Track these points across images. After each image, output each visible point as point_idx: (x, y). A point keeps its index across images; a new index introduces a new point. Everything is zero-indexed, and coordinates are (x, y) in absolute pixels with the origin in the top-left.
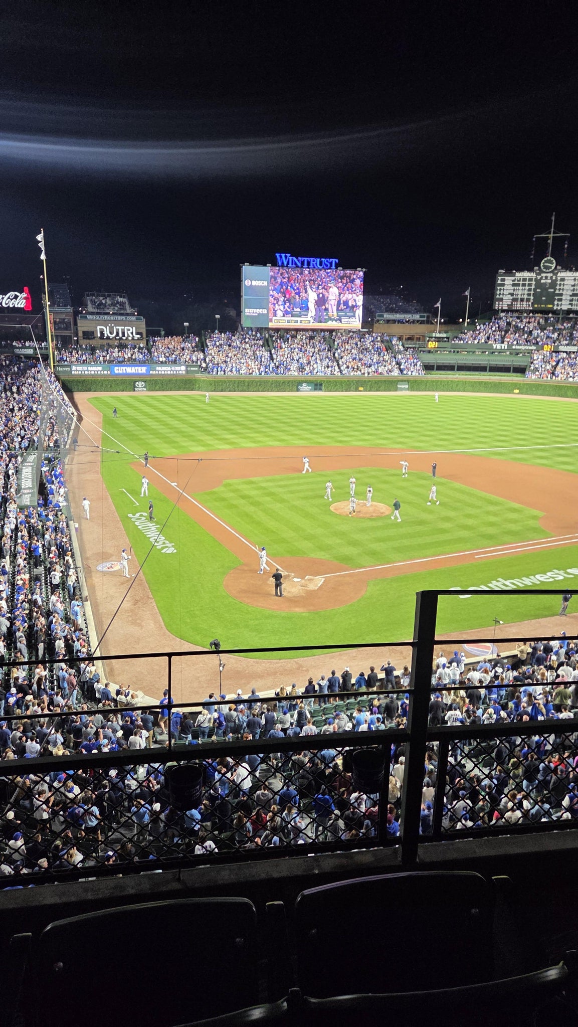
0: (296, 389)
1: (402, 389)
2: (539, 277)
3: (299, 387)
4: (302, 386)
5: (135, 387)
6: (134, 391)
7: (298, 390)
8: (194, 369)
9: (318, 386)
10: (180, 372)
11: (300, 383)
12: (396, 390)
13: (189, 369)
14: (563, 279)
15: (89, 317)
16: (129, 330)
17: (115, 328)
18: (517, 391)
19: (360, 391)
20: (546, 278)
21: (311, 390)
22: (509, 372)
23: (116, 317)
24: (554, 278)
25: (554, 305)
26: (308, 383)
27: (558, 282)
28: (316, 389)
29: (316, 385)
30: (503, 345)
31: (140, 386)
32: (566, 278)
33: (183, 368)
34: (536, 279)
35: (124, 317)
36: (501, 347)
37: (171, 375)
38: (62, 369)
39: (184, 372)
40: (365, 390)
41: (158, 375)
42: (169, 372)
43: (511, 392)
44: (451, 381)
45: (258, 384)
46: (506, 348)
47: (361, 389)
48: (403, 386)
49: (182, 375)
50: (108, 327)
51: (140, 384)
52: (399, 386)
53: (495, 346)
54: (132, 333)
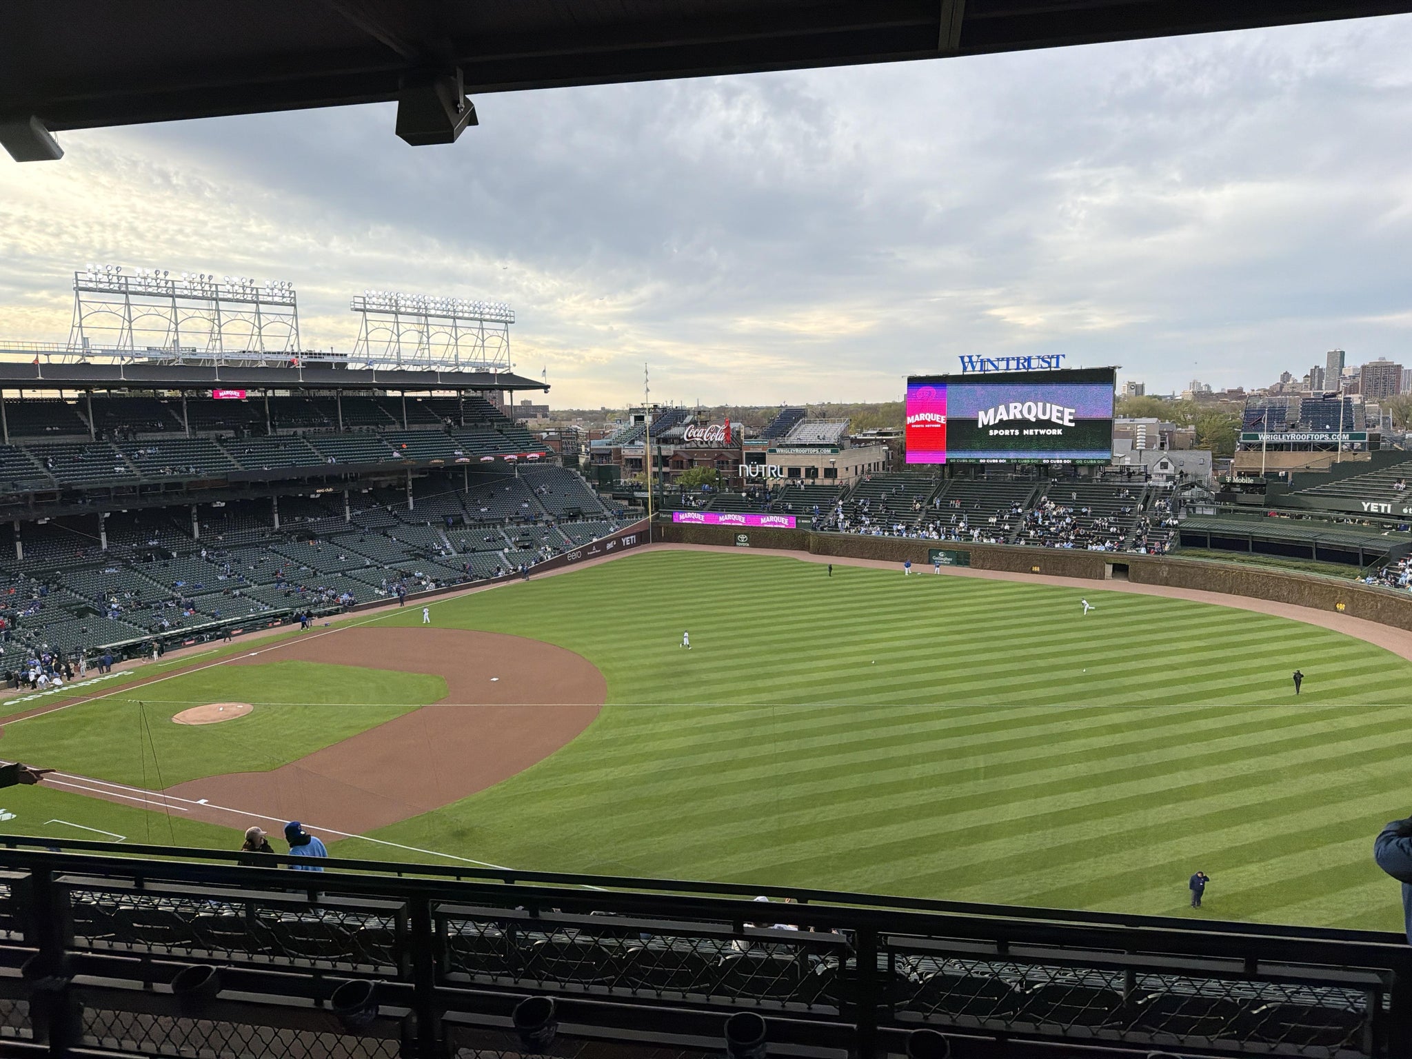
0: (926, 560)
3: (934, 558)
4: (938, 556)
5: (736, 541)
7: (930, 562)
9: (959, 558)
13: (799, 522)
15: (778, 450)
16: (773, 469)
19: (1033, 573)
21: (952, 564)
23: (808, 449)
26: (947, 551)
28: (958, 564)
29: (959, 555)
30: (1383, 506)
31: (742, 541)
35: (816, 450)
36: (1379, 508)
38: (664, 516)
39: (792, 526)
40: (1043, 573)
41: (763, 527)
46: (1389, 511)
51: (742, 537)
53: (1366, 506)
54: (776, 472)
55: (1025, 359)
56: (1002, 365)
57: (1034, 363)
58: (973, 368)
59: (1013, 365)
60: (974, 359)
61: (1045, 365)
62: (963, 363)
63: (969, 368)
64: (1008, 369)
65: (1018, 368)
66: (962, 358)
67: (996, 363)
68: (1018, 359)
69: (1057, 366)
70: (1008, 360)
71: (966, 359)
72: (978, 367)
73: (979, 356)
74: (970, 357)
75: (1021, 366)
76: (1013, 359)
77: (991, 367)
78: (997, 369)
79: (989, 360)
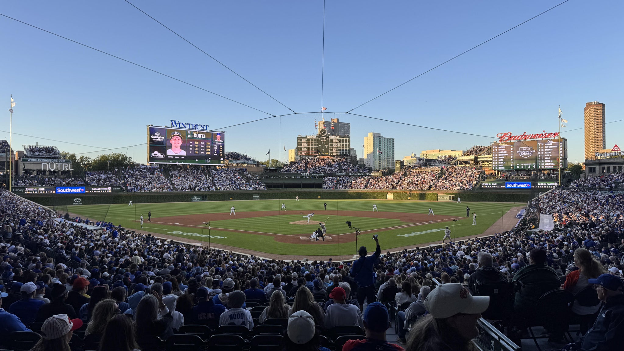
0: (190, 200)
1: (255, 198)
2: (319, 138)
3: (192, 199)
4: (194, 198)
5: (73, 202)
6: (73, 205)
7: (191, 200)
8: (118, 189)
9: (204, 197)
10: (108, 191)
11: (193, 196)
12: (252, 199)
13: (114, 189)
14: (332, 140)
15: (29, 160)
16: (66, 165)
17: (55, 164)
18: (319, 197)
19: (231, 200)
20: (323, 139)
21: (200, 200)
22: (313, 187)
24: (327, 139)
25: (329, 153)
26: (198, 195)
27: (330, 141)
28: (203, 200)
29: (203, 197)
30: (307, 174)
31: (77, 202)
32: (333, 139)
33: (110, 188)
34: (318, 140)
36: (306, 174)
37: (100, 193)
38: (17, 190)
39: (110, 191)
40: (233, 200)
41: (91, 193)
42: (99, 191)
43: (317, 198)
44: (283, 193)
45: (165, 197)
47: (231, 199)
48: (256, 197)
49: (109, 193)
50: (50, 164)
51: (77, 200)
52: (254, 197)
53: (302, 174)
54: (68, 168)
55: (196, 125)
56: (187, 126)
57: (199, 127)
58: (176, 126)
59: (191, 126)
60: (177, 122)
61: (202, 128)
62: (172, 123)
63: (175, 125)
64: (189, 128)
65: (193, 128)
66: (172, 121)
67: (185, 125)
68: (193, 125)
69: (206, 129)
70: (189, 125)
71: (173, 122)
72: (178, 126)
73: (178, 121)
74: (175, 121)
75: (194, 128)
76: (191, 124)
77: (183, 126)
78: (185, 127)
79: (182, 124)
